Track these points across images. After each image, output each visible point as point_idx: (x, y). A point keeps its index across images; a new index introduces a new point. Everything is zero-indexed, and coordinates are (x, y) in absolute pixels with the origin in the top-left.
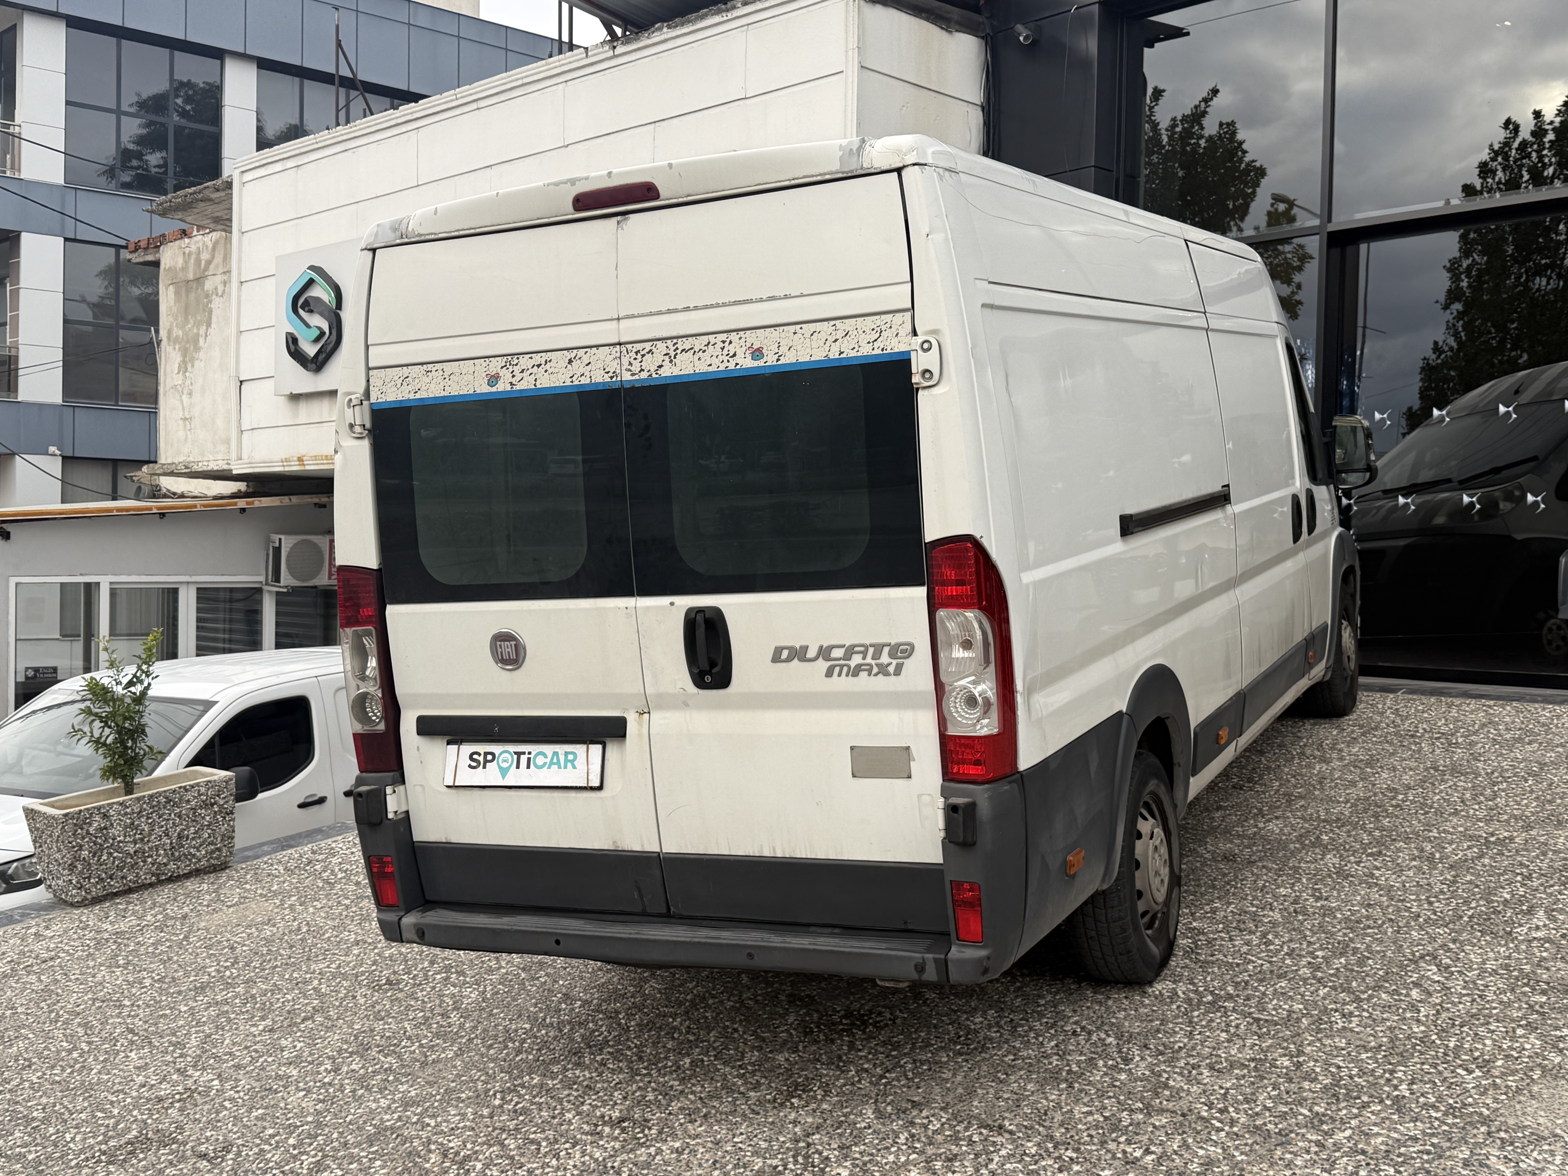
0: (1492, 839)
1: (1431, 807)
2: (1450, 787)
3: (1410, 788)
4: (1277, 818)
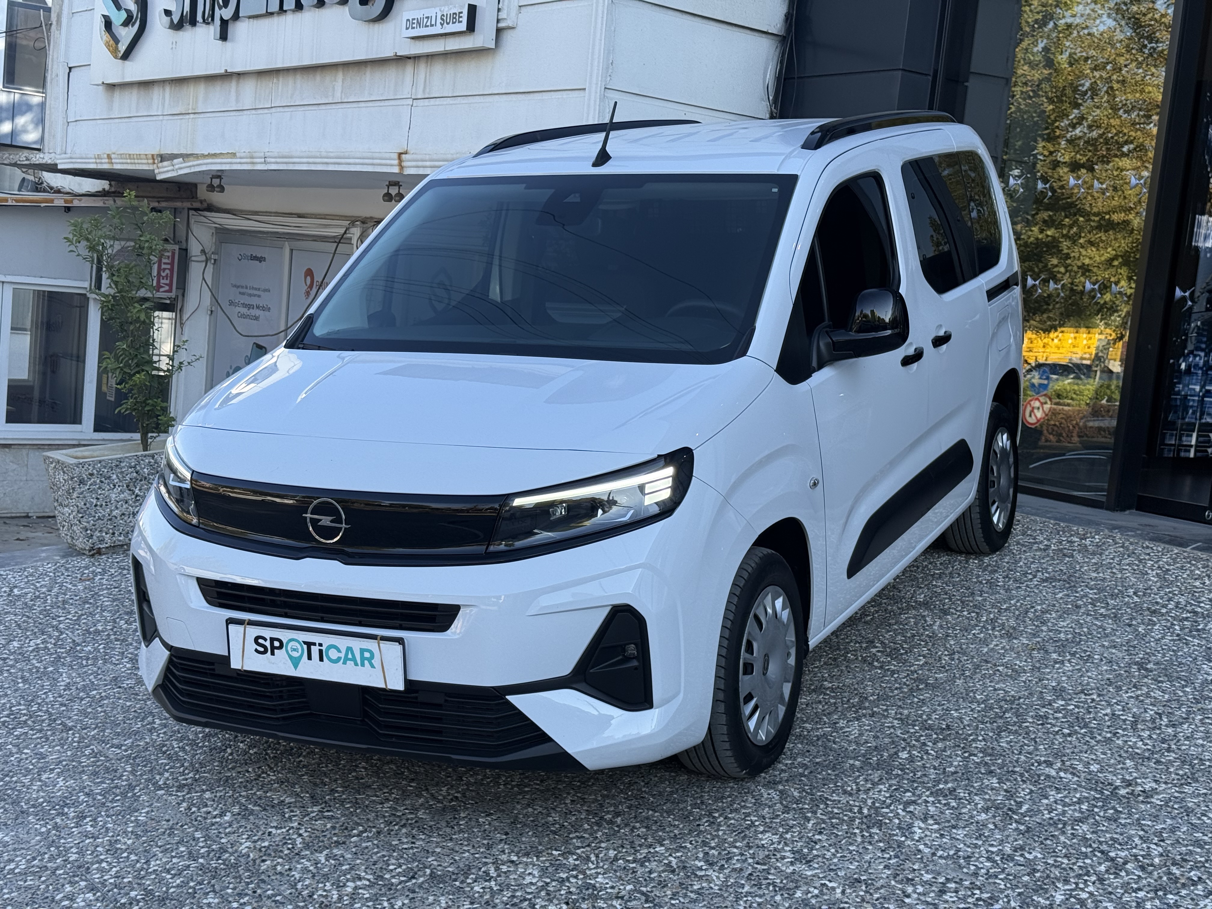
0: (1123, 792)
1: (1086, 726)
2: (1138, 696)
3: (1082, 692)
4: (872, 715)
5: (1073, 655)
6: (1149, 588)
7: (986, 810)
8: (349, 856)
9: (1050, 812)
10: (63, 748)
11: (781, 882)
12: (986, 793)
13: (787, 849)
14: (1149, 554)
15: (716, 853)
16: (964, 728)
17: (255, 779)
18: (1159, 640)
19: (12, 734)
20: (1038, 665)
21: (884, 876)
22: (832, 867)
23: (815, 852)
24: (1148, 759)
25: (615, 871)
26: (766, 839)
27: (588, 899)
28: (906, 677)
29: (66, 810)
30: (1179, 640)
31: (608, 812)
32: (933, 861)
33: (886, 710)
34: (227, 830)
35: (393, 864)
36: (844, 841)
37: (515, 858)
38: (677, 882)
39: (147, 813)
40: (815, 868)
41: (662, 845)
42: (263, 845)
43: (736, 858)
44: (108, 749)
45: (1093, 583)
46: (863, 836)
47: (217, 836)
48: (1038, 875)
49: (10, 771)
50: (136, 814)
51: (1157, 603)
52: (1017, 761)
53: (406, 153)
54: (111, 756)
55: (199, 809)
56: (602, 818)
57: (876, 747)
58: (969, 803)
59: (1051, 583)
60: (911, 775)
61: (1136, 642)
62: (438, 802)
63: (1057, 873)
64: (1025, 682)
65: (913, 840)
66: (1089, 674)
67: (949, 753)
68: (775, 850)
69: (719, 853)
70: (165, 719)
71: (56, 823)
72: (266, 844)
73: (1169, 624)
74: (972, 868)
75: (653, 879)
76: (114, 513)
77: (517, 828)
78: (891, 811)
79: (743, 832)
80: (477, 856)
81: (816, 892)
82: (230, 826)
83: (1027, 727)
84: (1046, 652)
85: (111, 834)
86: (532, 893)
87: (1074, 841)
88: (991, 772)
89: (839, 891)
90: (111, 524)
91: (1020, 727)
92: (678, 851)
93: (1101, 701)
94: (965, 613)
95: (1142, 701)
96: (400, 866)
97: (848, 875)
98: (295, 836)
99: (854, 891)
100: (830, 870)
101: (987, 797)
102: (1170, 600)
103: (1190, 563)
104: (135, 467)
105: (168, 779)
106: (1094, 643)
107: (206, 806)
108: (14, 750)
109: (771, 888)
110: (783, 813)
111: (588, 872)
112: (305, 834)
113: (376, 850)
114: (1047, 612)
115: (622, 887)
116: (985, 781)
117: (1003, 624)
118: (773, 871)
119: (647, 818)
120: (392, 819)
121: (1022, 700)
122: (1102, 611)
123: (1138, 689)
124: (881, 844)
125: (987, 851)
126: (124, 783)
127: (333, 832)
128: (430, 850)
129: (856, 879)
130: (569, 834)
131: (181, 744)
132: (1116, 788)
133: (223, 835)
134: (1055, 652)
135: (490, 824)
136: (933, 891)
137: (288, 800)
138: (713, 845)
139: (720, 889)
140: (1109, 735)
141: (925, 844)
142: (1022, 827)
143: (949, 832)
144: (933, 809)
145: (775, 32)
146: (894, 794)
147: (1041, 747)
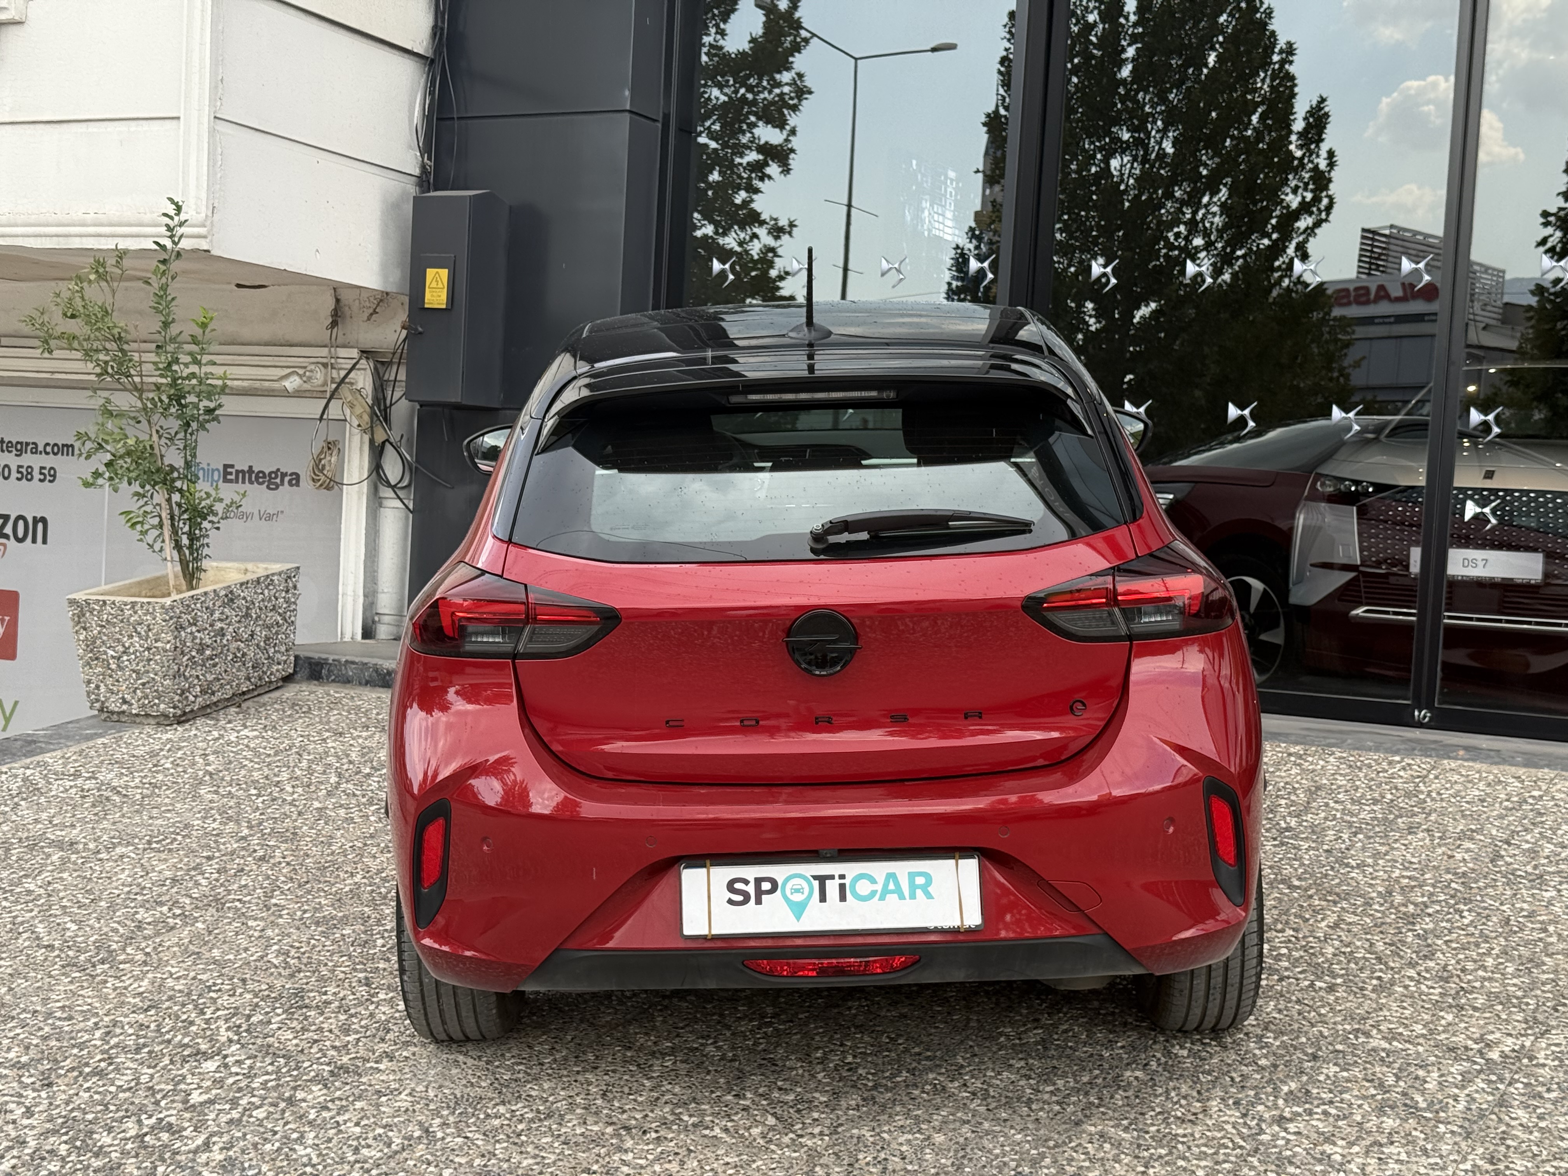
143: (1383, 1153)
144: (1320, 1125)
145: (421, 51)
146: (1244, 1111)
147: (1323, 1011)
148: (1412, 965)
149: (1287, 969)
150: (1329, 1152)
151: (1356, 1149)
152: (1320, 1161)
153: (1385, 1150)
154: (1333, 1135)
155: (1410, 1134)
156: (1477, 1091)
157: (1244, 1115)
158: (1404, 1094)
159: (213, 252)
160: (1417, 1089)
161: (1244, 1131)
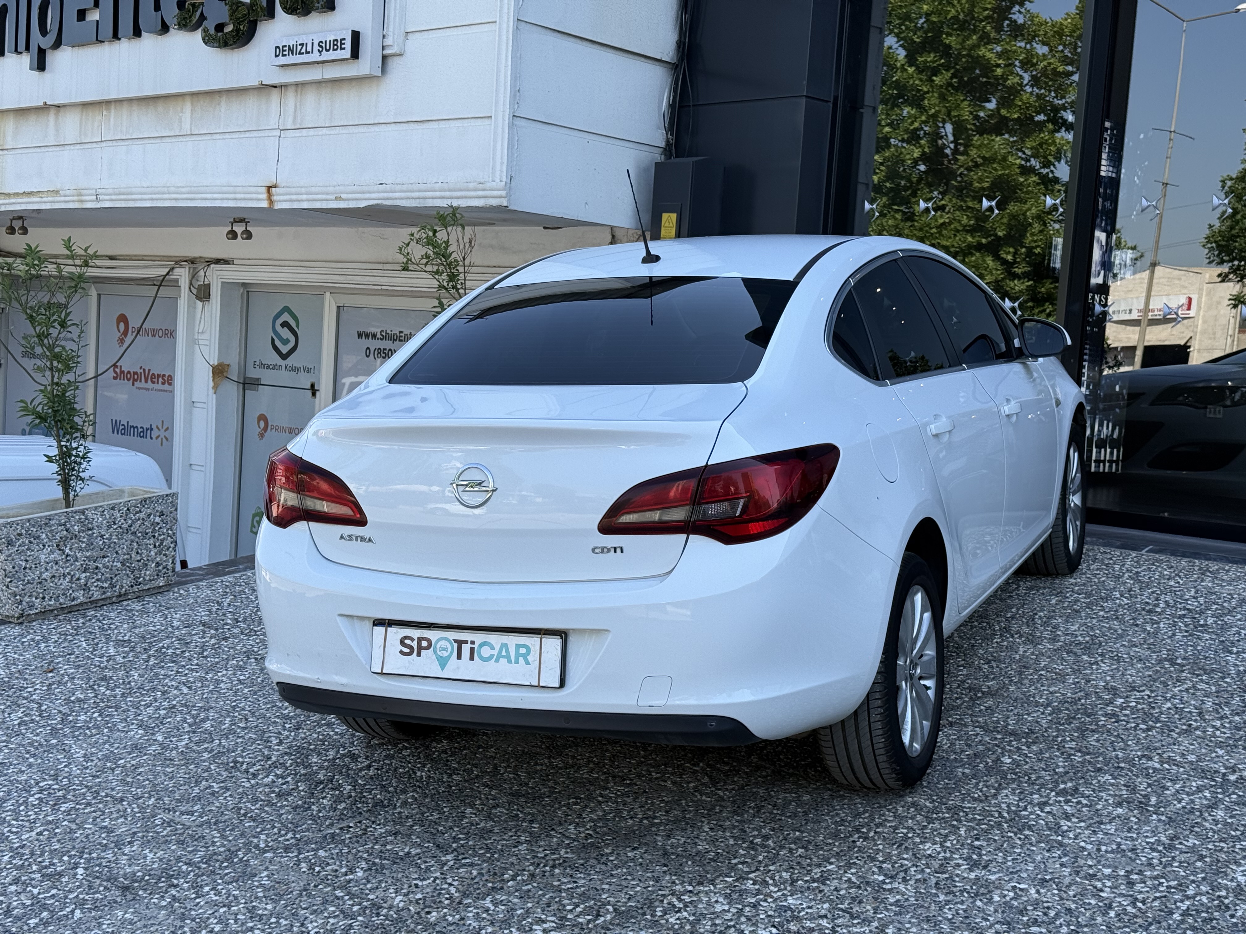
5: (1102, 655)
6: (1130, 590)
7: (1119, 805)
8: (516, 900)
9: (1179, 802)
10: (126, 819)
11: (972, 888)
12: (1109, 790)
13: (957, 856)
14: (1111, 559)
15: (890, 866)
16: (1046, 731)
17: (364, 834)
18: (1170, 637)
19: (58, 810)
20: (1076, 668)
21: (1067, 874)
22: (1011, 870)
23: (984, 857)
24: (1236, 746)
25: (801, 892)
26: (928, 848)
27: (792, 921)
28: (958, 687)
29: (176, 882)
30: (1190, 635)
31: (754, 836)
32: (1101, 856)
33: (961, 719)
34: (369, 886)
35: (569, 904)
36: (1005, 845)
37: (690, 888)
38: (870, 896)
39: (268, 876)
40: (995, 873)
41: (831, 864)
42: (417, 897)
43: (912, 869)
44: (179, 817)
45: (1076, 588)
46: (1020, 838)
47: (362, 893)
48: (1208, 859)
49: (84, 848)
50: (256, 879)
51: (1147, 603)
52: (1117, 757)
53: (275, 186)
54: (188, 824)
55: (323, 868)
56: (752, 842)
57: (975, 755)
58: (1099, 800)
59: (1038, 591)
60: (1026, 778)
61: (1152, 641)
62: (574, 840)
63: (1223, 856)
64: (1074, 684)
65: (1070, 838)
66: (1129, 672)
67: (1047, 755)
68: (945, 858)
69: (893, 866)
70: (222, 782)
71: (174, 896)
72: (419, 896)
73: (1171, 622)
74: (1144, 859)
75: (843, 896)
76: (44, 576)
77: (673, 860)
78: (1031, 813)
79: (902, 844)
80: (650, 889)
81: (1012, 894)
82: (368, 882)
83: (1104, 725)
84: (1075, 654)
85: (243, 901)
86: (731, 920)
87: (1220, 826)
88: (1099, 770)
89: (1033, 891)
90: (41, 588)
91: (1098, 725)
92: (851, 868)
93: (1157, 696)
94: (976, 623)
95: (1193, 694)
96: (578, 906)
97: (1033, 876)
98: (446, 886)
99: (1048, 891)
100: (1012, 873)
101: (1111, 792)
102: (1157, 599)
103: (1153, 564)
104: (65, 525)
105: (266, 841)
106: (1115, 644)
107: (328, 864)
108: (74, 826)
109: (966, 894)
110: (929, 823)
111: (775, 895)
112: (455, 883)
113: (540, 892)
114: (1052, 617)
115: (819, 906)
116: (1099, 778)
117: (1018, 632)
118: (957, 879)
119: (798, 839)
120: (536, 860)
121: (1083, 701)
122: (1101, 613)
123: (1183, 683)
124: (1043, 845)
125: (1148, 843)
126: (222, 849)
127: (484, 879)
128: (598, 888)
129: (1041, 879)
130: (730, 859)
131: (258, 806)
132: (1224, 775)
133: (367, 892)
134: (1084, 654)
135: (642, 858)
136: (1122, 884)
137: (413, 851)
138: (881, 859)
139: (917, 900)
140: (1184, 727)
141: (1084, 841)
142: (1163, 818)
143: (1099, 828)
144: (1069, 808)
145: (668, 60)
146: (1022, 797)
147: (1130, 743)
148: (1221, 718)
149: (1126, 715)
150: (1062, 824)
151: (1082, 824)
152: (1050, 829)
153: (1103, 826)
154: (1073, 815)
155: (1128, 819)
156: (1200, 798)
157: (1020, 800)
158: (1144, 796)
159: (510, 208)
160: (1157, 794)
161: (1013, 808)
